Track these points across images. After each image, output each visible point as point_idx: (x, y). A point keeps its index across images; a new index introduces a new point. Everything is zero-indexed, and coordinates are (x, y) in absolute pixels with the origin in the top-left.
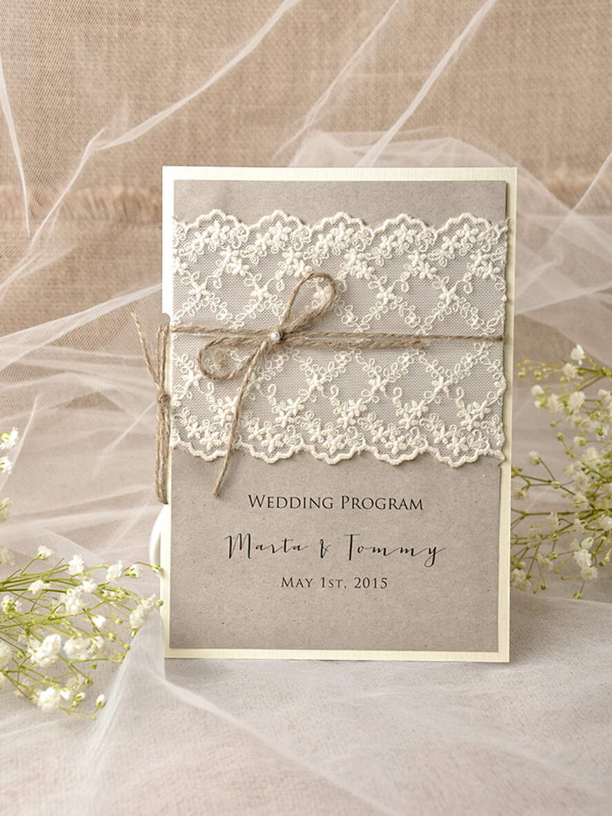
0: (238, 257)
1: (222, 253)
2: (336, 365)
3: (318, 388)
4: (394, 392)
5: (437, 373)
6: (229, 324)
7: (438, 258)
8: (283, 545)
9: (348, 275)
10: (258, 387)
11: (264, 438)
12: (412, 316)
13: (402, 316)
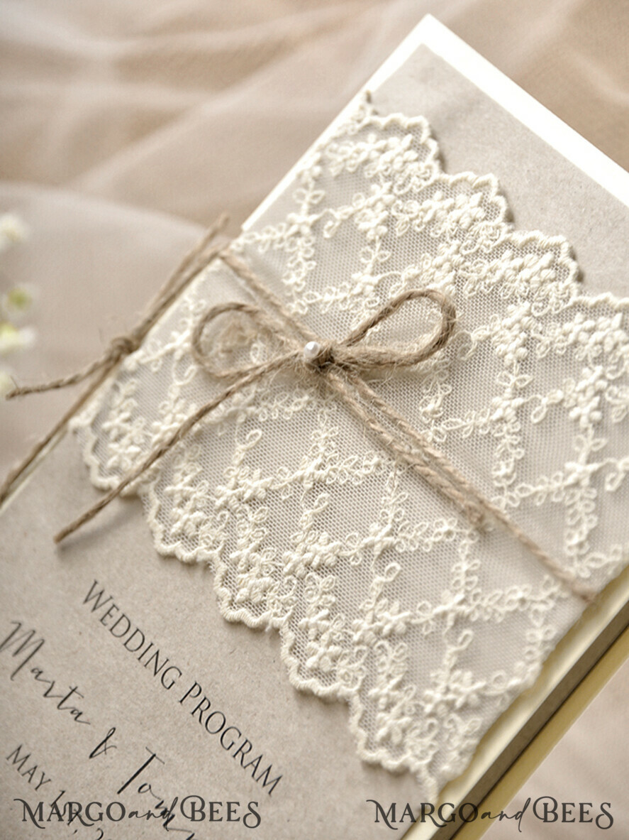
0: (388, 207)
1: (374, 187)
2: (357, 466)
3: (305, 481)
4: (387, 568)
5: (463, 583)
6: (291, 299)
7: (617, 402)
8: (65, 695)
10: (241, 419)
11: (181, 505)
12: (507, 465)
13: (497, 455)
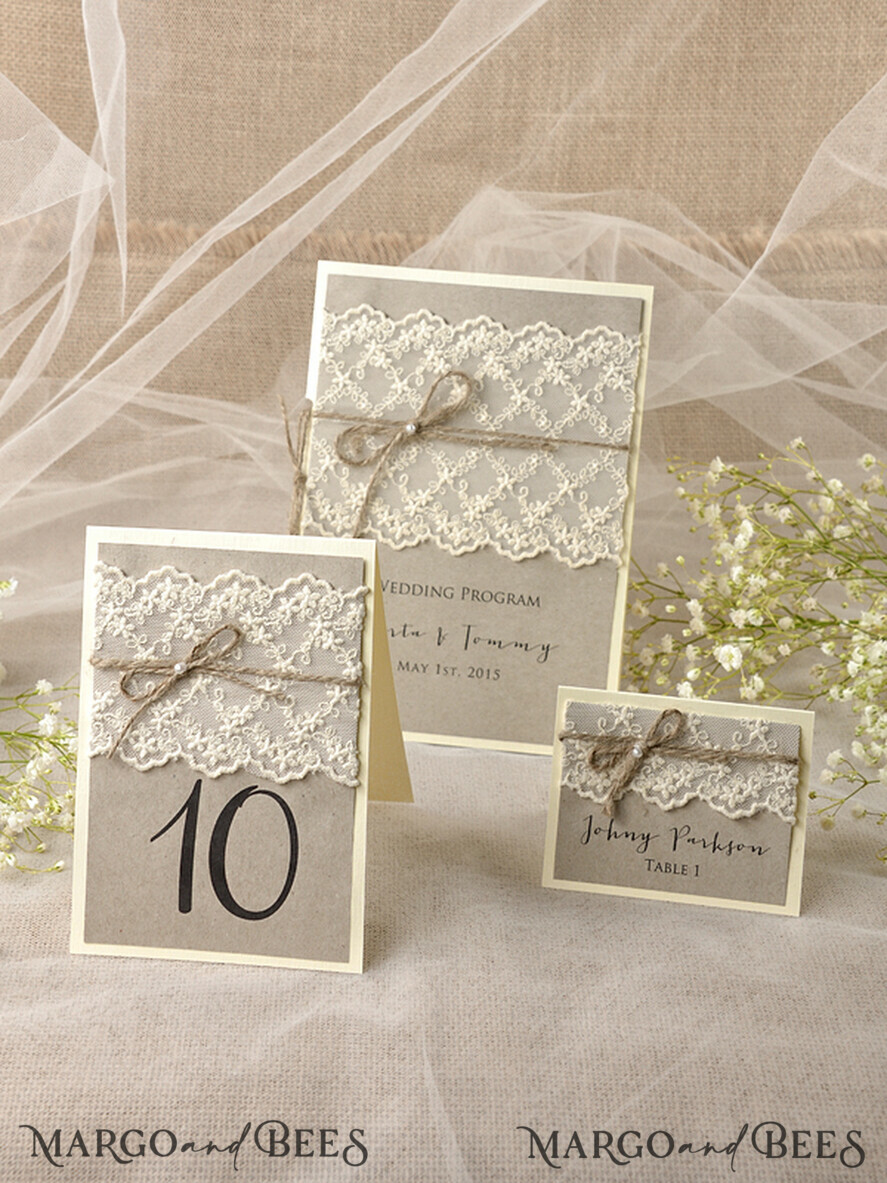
0: (382, 350)
1: (367, 346)
2: (467, 461)
3: (448, 481)
4: (521, 491)
5: (563, 476)
6: (369, 413)
7: (573, 366)
8: (403, 630)
9: (485, 375)
10: (391, 475)
11: (392, 525)
12: (543, 419)
13: (534, 418)
